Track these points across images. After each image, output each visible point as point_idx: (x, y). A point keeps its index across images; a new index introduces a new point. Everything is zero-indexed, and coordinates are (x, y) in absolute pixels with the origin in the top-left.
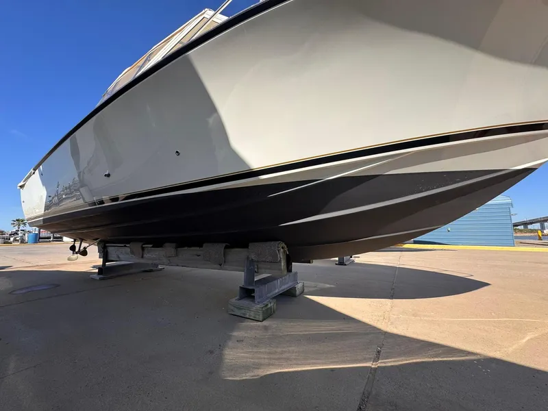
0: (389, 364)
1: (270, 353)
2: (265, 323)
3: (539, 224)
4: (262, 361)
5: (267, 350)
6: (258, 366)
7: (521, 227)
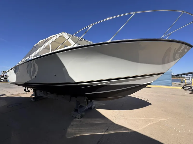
0: (108, 133)
1: (79, 130)
2: (81, 119)
3: (186, 75)
4: (77, 132)
5: (79, 129)
6: (75, 134)
7: (180, 76)
